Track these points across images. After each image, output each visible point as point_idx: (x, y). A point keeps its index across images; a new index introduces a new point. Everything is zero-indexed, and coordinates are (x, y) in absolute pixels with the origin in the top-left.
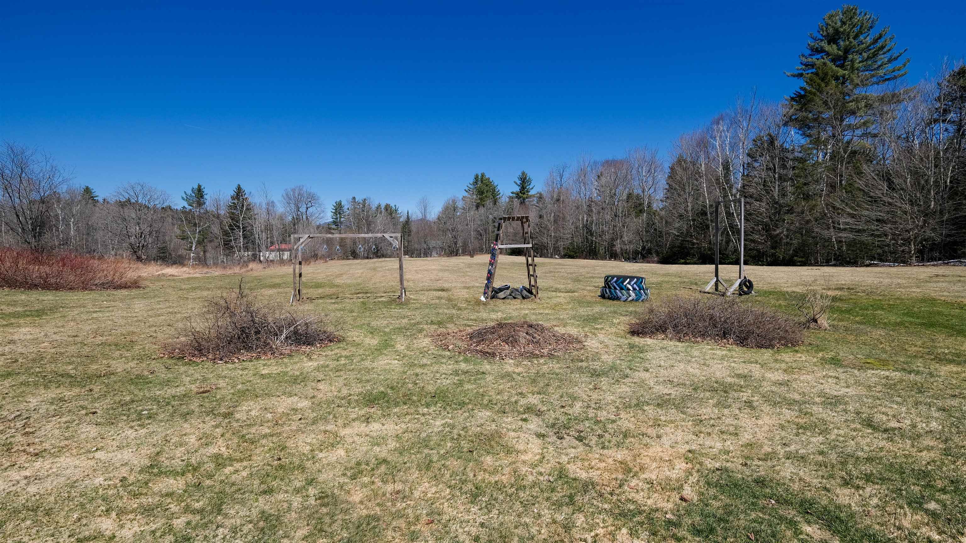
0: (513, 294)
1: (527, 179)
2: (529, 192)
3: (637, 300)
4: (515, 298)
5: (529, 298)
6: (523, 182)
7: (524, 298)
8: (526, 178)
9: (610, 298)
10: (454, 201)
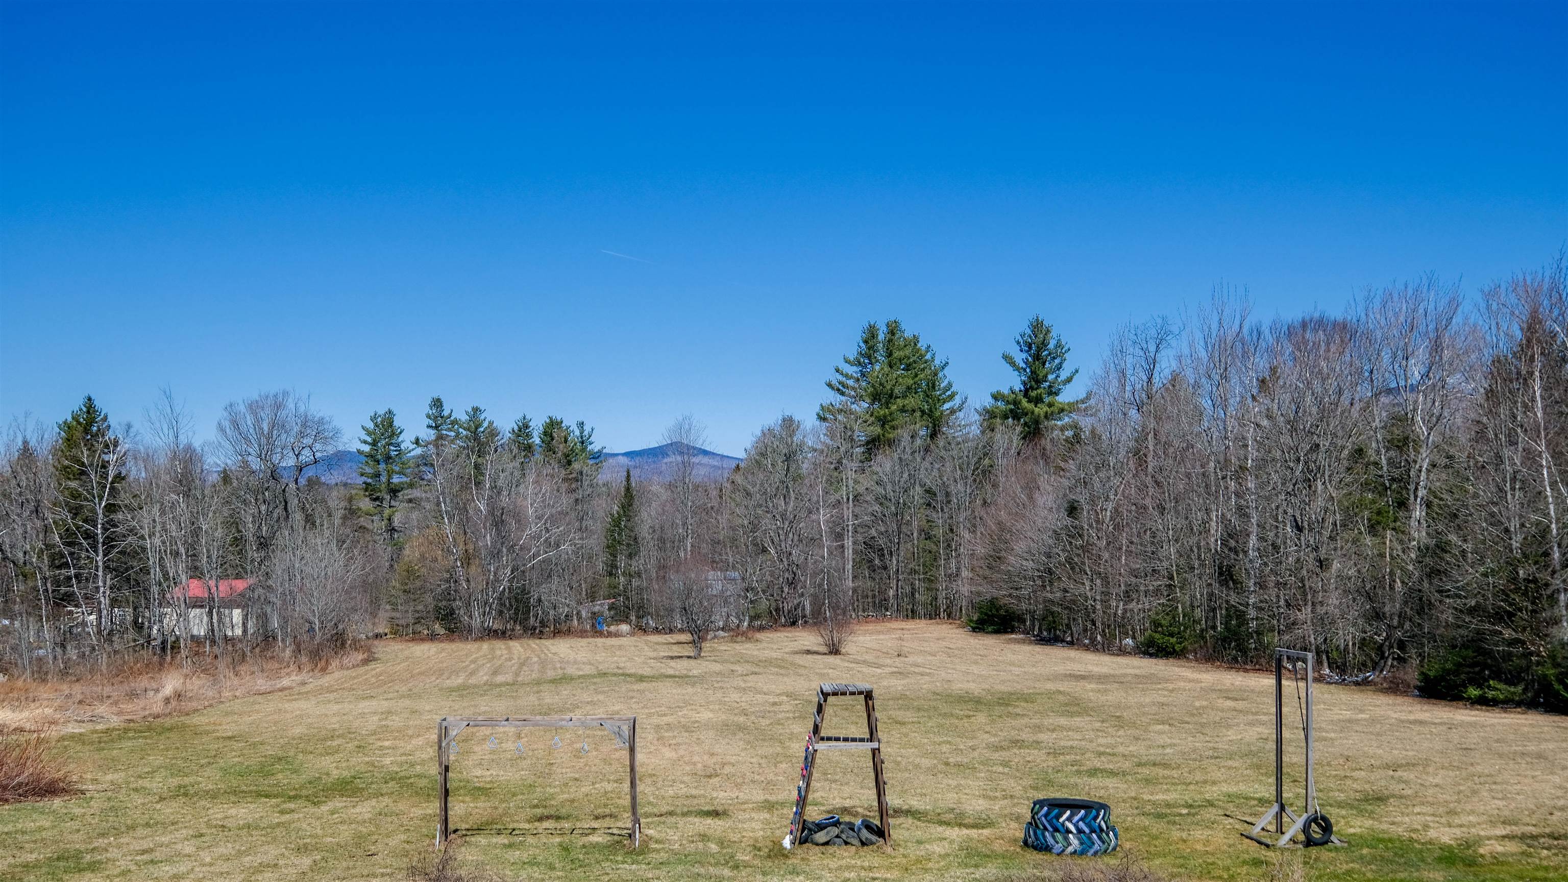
0: (844, 836)
2: (1057, 394)
3: (1083, 853)
4: (846, 843)
5: (872, 843)
6: (1037, 357)
7: (863, 844)
9: (1035, 848)
10: (789, 424)
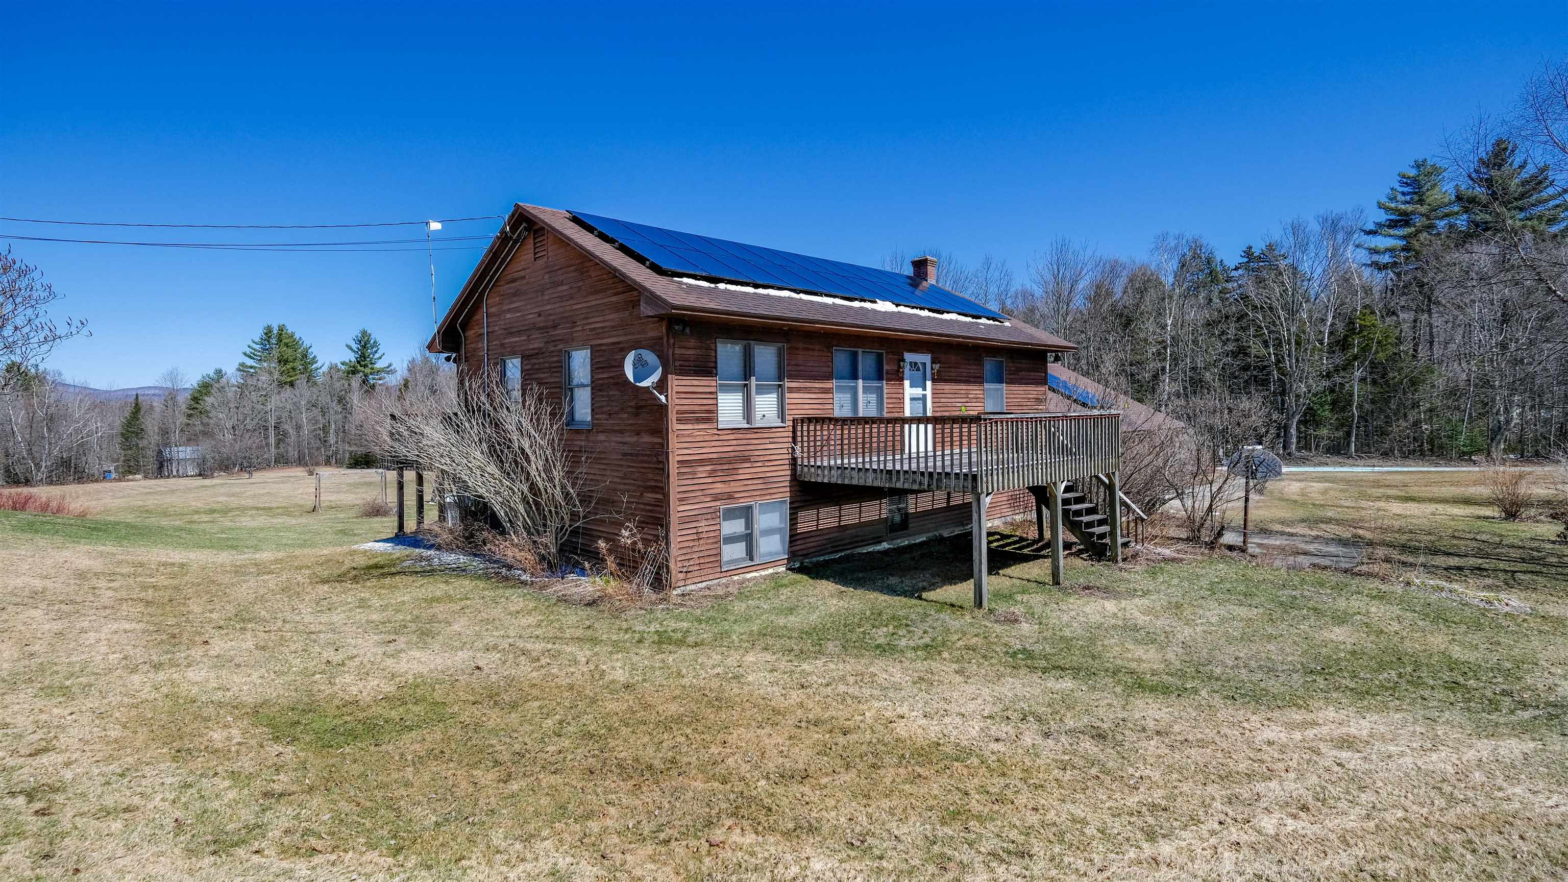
1: (372, 342)
2: (375, 363)
6: (364, 347)
8: (368, 341)
10: (219, 372)
